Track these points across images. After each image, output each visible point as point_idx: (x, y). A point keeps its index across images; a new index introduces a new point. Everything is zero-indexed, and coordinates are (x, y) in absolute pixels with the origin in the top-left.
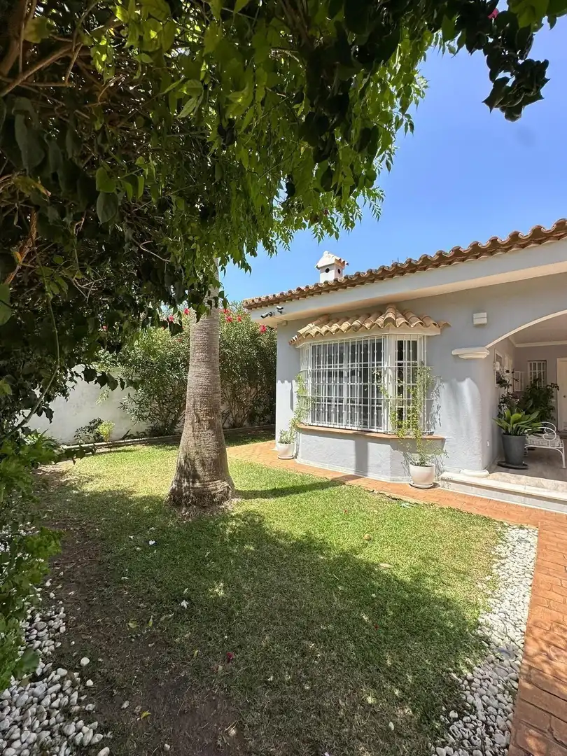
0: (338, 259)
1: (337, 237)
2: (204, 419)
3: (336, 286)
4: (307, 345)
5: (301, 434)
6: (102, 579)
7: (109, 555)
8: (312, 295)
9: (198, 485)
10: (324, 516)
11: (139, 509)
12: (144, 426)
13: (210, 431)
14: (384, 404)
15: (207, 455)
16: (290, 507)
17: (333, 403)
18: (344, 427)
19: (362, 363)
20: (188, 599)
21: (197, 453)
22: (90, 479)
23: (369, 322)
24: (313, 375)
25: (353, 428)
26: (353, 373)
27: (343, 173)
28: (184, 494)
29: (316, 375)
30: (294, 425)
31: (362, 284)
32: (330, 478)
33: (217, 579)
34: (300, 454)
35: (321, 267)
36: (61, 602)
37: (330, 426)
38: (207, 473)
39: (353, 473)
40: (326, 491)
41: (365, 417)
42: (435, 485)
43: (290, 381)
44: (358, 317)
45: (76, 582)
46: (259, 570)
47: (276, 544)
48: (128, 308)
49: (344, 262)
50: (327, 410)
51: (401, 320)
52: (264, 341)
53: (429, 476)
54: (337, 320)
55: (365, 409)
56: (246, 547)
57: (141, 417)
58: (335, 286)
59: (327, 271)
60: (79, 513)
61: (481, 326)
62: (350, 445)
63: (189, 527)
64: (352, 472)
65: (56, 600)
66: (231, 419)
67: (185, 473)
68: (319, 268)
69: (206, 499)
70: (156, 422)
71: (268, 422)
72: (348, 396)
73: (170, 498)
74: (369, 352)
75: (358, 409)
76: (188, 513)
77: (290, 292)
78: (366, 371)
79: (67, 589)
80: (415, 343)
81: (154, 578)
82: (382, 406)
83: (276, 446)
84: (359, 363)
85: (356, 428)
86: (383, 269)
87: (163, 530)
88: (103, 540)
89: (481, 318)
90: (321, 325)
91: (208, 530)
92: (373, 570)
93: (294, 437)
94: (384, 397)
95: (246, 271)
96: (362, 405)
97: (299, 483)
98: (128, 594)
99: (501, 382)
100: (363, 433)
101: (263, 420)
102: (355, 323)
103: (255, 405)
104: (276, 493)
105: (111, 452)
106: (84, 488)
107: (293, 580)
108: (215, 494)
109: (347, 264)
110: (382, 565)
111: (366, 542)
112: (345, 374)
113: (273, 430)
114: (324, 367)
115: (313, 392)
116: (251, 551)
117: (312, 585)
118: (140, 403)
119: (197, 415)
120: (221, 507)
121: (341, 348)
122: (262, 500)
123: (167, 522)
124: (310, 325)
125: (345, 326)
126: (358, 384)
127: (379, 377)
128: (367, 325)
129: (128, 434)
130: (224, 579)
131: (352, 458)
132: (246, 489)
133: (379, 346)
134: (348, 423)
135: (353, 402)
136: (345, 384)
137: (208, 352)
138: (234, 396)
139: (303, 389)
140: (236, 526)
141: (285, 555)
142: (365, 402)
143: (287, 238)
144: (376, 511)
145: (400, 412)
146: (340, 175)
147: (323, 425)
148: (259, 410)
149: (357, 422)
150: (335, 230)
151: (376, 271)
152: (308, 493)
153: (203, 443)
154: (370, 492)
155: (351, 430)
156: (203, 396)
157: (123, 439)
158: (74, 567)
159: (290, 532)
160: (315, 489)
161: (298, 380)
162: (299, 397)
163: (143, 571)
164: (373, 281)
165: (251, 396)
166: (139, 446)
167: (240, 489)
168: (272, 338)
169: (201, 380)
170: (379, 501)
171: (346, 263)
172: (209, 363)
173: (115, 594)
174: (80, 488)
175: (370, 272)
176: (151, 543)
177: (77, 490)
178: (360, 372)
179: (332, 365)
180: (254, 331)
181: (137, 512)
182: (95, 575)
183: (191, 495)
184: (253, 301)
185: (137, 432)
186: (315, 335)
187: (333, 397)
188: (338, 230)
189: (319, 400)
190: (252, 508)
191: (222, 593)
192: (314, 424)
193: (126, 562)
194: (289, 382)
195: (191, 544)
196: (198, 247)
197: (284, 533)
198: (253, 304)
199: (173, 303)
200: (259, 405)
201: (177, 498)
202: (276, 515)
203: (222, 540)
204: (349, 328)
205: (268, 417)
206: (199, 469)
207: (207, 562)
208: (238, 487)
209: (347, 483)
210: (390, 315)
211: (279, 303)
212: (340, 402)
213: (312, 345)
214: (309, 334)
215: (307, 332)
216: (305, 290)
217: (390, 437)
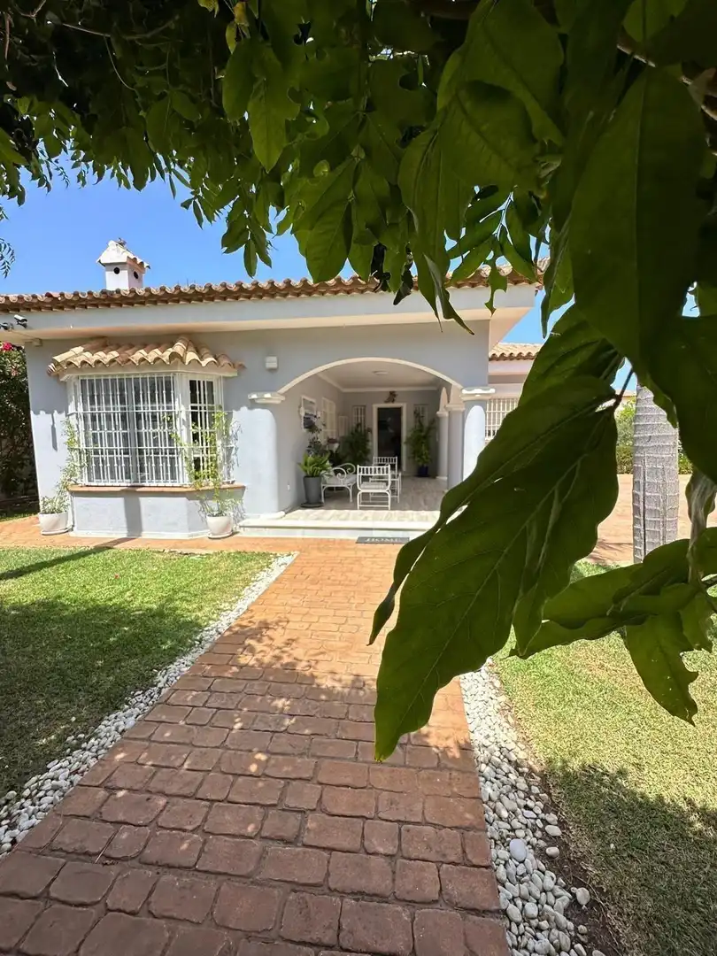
0: (132, 257)
4: (72, 378)
5: (75, 498)
14: (178, 453)
18: (117, 484)
23: (154, 355)
24: (86, 419)
26: (139, 417)
29: (90, 419)
30: (64, 488)
34: (77, 524)
35: (108, 264)
37: (114, 484)
39: (125, 536)
42: (233, 533)
44: (158, 345)
49: (142, 263)
50: (108, 465)
51: (191, 356)
53: (228, 524)
58: (131, 299)
59: (116, 271)
61: (272, 370)
64: (122, 534)
68: (103, 265)
72: (136, 445)
77: (34, 297)
80: (210, 384)
82: (175, 456)
89: (272, 362)
90: (94, 350)
93: (66, 503)
94: (177, 446)
96: (153, 455)
99: (310, 425)
114: (100, 409)
124: (76, 349)
127: (170, 423)
136: (130, 432)
144: (155, 569)
145: (197, 461)
154: (160, 552)
171: (146, 265)
192: (92, 484)
209: (117, 547)
210: (179, 347)
211: (19, 311)
212: (109, 454)
213: (80, 378)
214: (71, 363)
215: (69, 360)
216: (60, 299)
217: (185, 490)
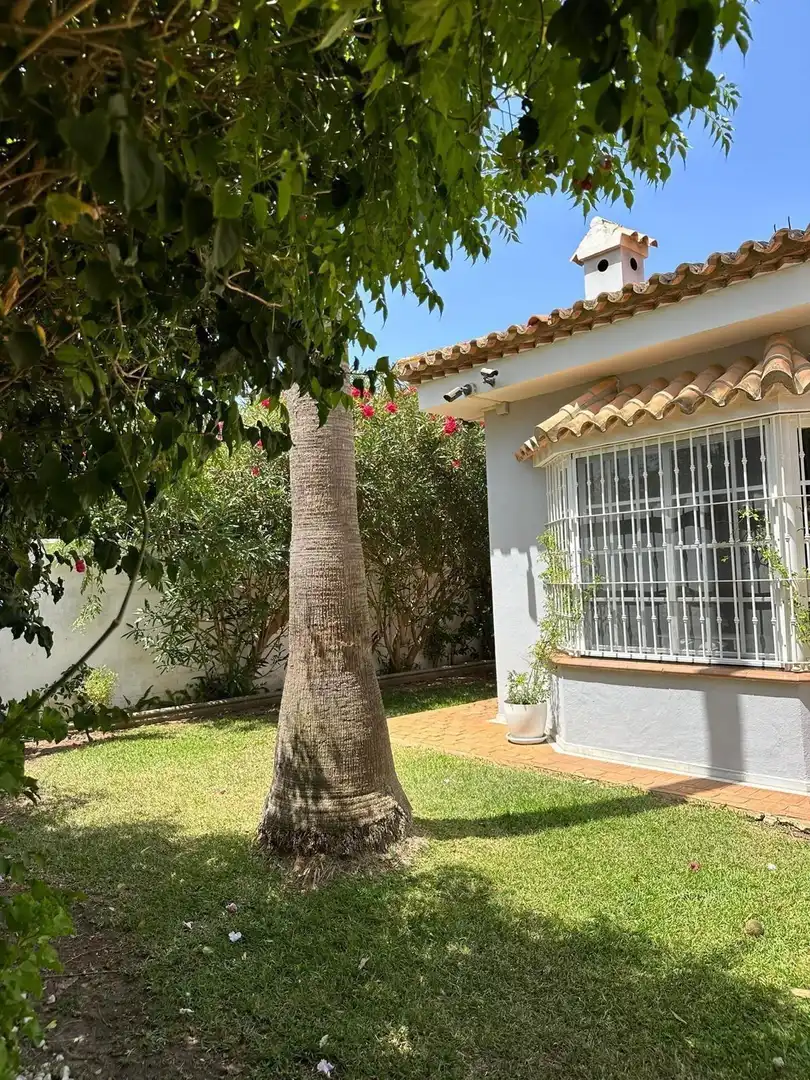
0: (629, 233)
1: (629, 200)
2: (333, 647)
3: (631, 304)
4: (561, 458)
5: (561, 680)
6: (137, 1013)
7: (145, 963)
8: (570, 332)
9: (327, 804)
10: (636, 879)
11: (195, 864)
12: (182, 677)
13: (348, 676)
14: (778, 592)
15: (343, 733)
16: (550, 858)
17: (639, 599)
18: (672, 658)
19: (711, 493)
20: (332, 1059)
21: (322, 728)
22: (80, 803)
23: (722, 388)
24: (583, 530)
25: (697, 660)
26: (687, 518)
27: (643, 99)
28: (296, 827)
29: (590, 531)
30: (542, 658)
31: (698, 291)
32: (645, 789)
33: (393, 1017)
34: (562, 729)
35: (588, 259)
36: (61, 1057)
37: (635, 656)
38: (346, 776)
39: (703, 774)
40: (637, 820)
41: (729, 628)
43: (524, 549)
44: (691, 377)
45: (84, 1017)
46: (489, 999)
47: (522, 940)
48: (182, 406)
49: (645, 239)
50: (624, 617)
51: (808, 376)
52: (452, 454)
54: (637, 390)
55: (728, 610)
56: (451, 948)
57: (176, 656)
58: (625, 305)
59: (603, 266)
60: (68, 874)
62: (692, 702)
63: (315, 902)
64: (700, 770)
65: (50, 1052)
66: (385, 651)
67: (296, 777)
68: (580, 263)
69: (348, 839)
70: (210, 664)
71: (475, 656)
72: (678, 577)
73: (265, 840)
74: (726, 464)
75: (708, 609)
76: (307, 871)
77: (512, 330)
78: (721, 512)
79: (68, 1030)
81: (249, 1012)
82: (771, 599)
83: (502, 712)
84: (702, 494)
85: (705, 660)
86: (750, 249)
87: (256, 908)
88: (128, 930)
90: (595, 405)
91: (358, 909)
92: (773, 1004)
93: (545, 687)
94: (773, 577)
95: (431, 307)
96: (717, 599)
97: (568, 800)
98: (198, 1045)
100: (725, 671)
101: (462, 651)
102: (686, 392)
103: (438, 612)
104: (510, 825)
105: (113, 739)
106: (68, 821)
107: (573, 1023)
108: (366, 826)
109: (655, 244)
110: (796, 991)
111: (750, 939)
112: (666, 523)
113: (490, 674)
114: (610, 510)
115: (586, 571)
116: (465, 957)
117: (620, 1035)
118: (172, 624)
119: (316, 639)
120: (383, 857)
121: (652, 458)
122: (481, 842)
123: (262, 893)
124: (568, 407)
125: (659, 401)
126: (703, 546)
127: (758, 526)
128: (717, 395)
129: (149, 697)
130: (407, 1016)
131: (700, 737)
132: (439, 816)
133: (754, 445)
134: (682, 646)
135: (692, 593)
136: (668, 551)
137: (333, 491)
138: (388, 592)
139: (558, 566)
140: (422, 900)
141: (549, 968)
142: (726, 590)
143: (511, 214)
144: (771, 866)
146: (638, 104)
147: (616, 653)
148: (451, 625)
149: (707, 645)
150: (623, 186)
151: (732, 257)
152: (592, 823)
153: (333, 704)
154: (752, 819)
155: (693, 664)
156: (326, 593)
157: (140, 706)
158: (75, 987)
159: (557, 916)
160: (608, 814)
161: (544, 546)
162: (549, 587)
163: (223, 997)
164: (724, 283)
165: (429, 592)
166: (173, 725)
167: (423, 816)
168: (470, 448)
169: (322, 556)
170: (778, 844)
171: (650, 240)
172: (336, 519)
173: (170, 1045)
174: (61, 820)
175: (716, 261)
176: (234, 936)
177: (53, 823)
178: (707, 516)
179: (632, 502)
180: (427, 433)
181: (194, 872)
182: (123, 1003)
183: (313, 829)
184: (423, 362)
185: (168, 692)
186: (582, 432)
187: (638, 581)
188: (630, 185)
189: (601, 592)
190: (456, 859)
191: (406, 1047)
192: (593, 653)
193: (184, 978)
194: (521, 551)
195: (322, 939)
196: (333, 267)
197: (540, 918)
198: (423, 368)
199: (272, 389)
200: (449, 614)
201: (280, 836)
202: (517, 877)
203: (394, 933)
204: (670, 407)
205: (472, 643)
206: (327, 765)
207: (363, 980)
208: (418, 812)
209: (691, 798)
210: (776, 364)
211: (485, 360)
212: (657, 594)
213: (576, 456)
214: (566, 429)
215: (561, 426)
216: (550, 323)
217: (797, 677)
